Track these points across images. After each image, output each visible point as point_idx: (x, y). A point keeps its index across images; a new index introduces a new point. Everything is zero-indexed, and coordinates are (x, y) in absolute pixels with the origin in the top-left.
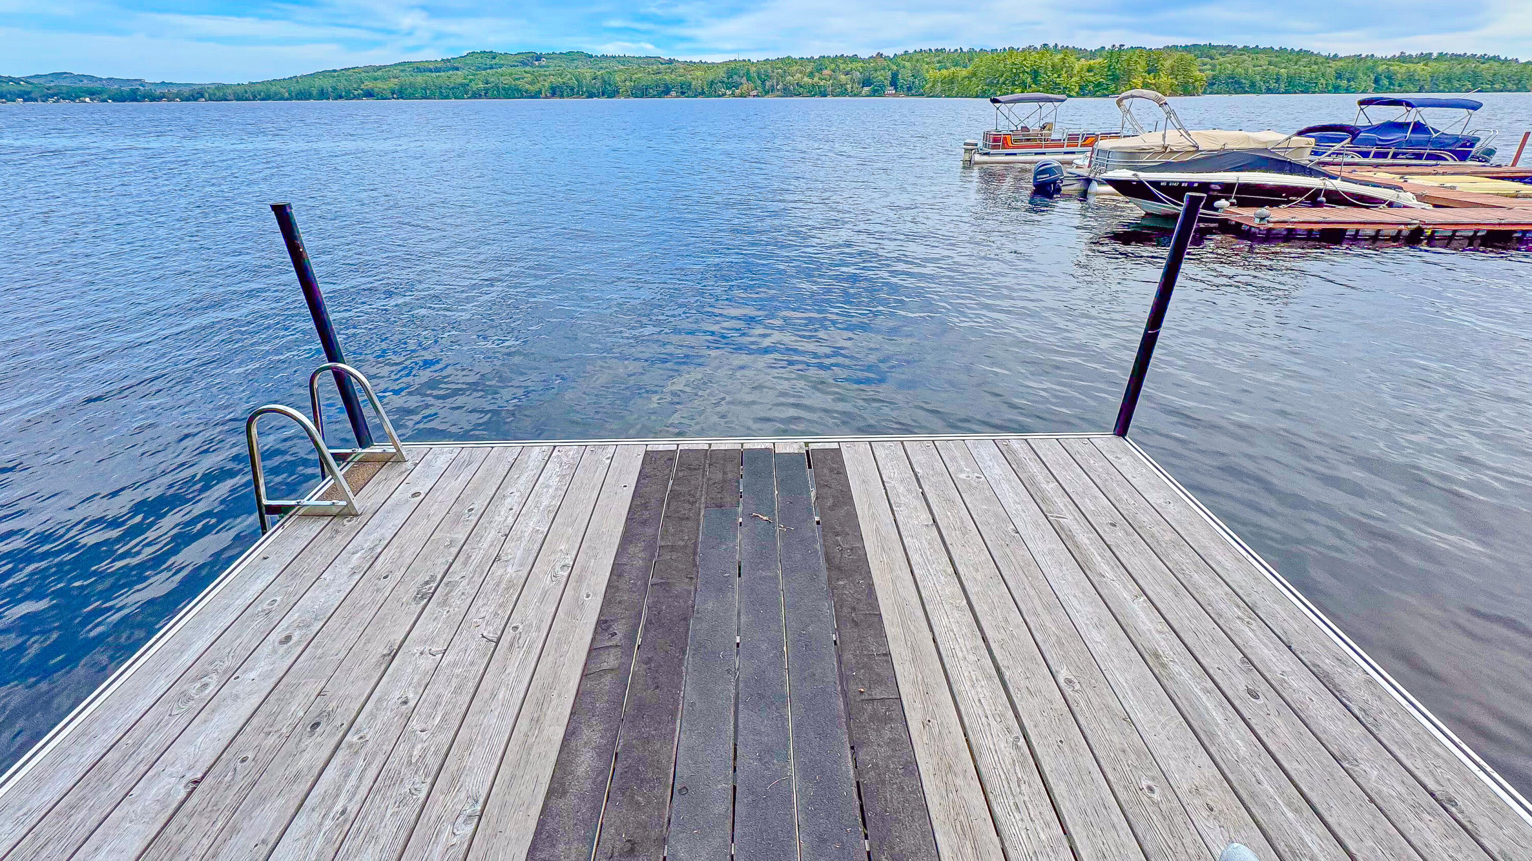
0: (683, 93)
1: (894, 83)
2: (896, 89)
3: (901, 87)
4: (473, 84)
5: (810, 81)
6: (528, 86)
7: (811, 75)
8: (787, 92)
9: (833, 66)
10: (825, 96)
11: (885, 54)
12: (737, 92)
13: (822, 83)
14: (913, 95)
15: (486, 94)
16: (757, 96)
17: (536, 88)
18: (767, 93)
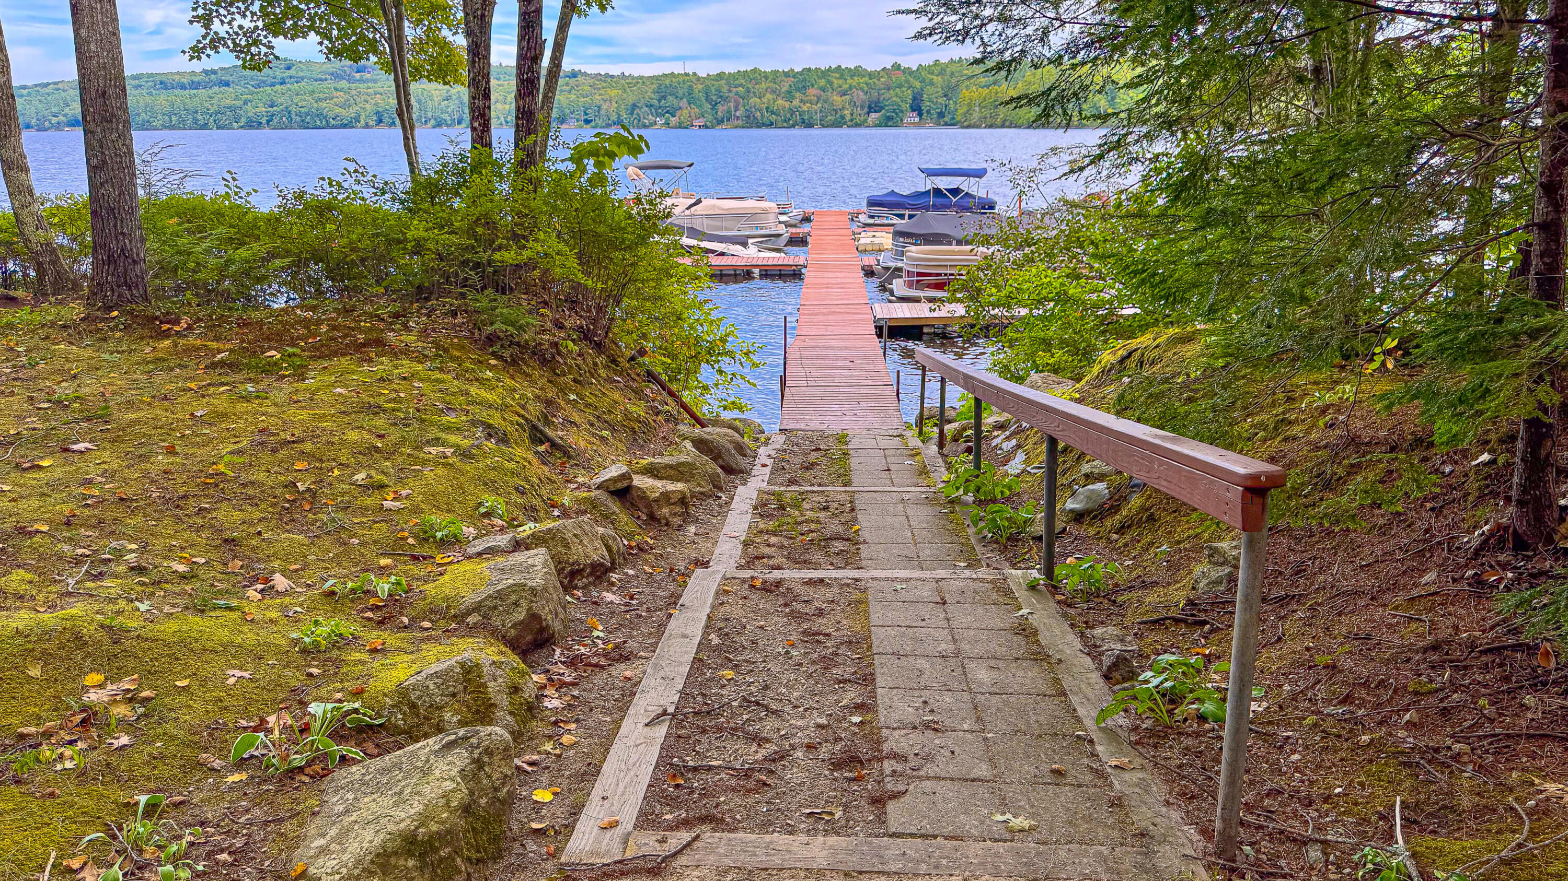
0: (587, 122)
1: (917, 108)
2: (920, 115)
3: (928, 112)
4: (249, 107)
5: (787, 104)
6: (338, 110)
7: (789, 96)
8: (752, 122)
9: (822, 82)
10: (810, 126)
11: (904, 65)
12: (673, 120)
13: (805, 108)
14: (946, 124)
15: (268, 122)
16: (706, 127)
17: (352, 112)
18: (720, 122)
